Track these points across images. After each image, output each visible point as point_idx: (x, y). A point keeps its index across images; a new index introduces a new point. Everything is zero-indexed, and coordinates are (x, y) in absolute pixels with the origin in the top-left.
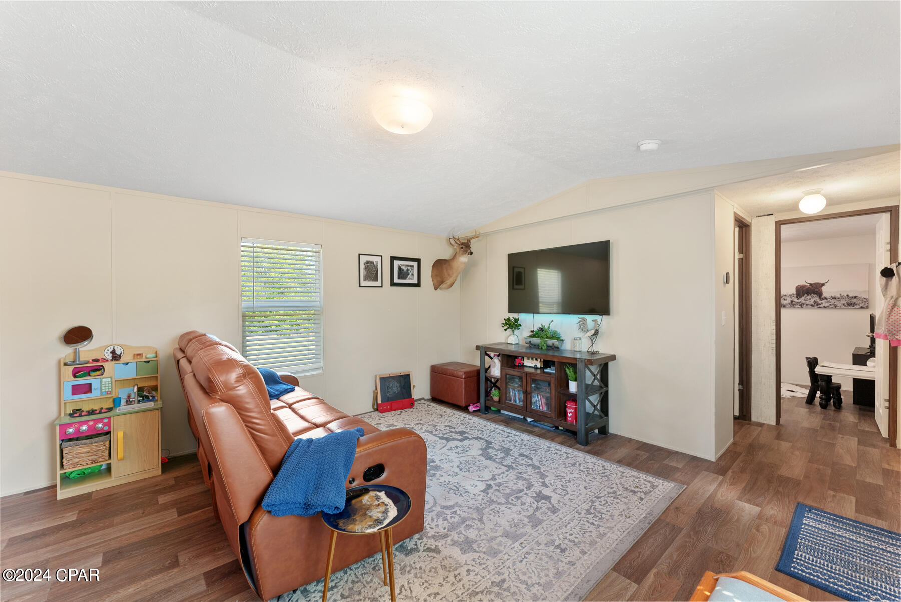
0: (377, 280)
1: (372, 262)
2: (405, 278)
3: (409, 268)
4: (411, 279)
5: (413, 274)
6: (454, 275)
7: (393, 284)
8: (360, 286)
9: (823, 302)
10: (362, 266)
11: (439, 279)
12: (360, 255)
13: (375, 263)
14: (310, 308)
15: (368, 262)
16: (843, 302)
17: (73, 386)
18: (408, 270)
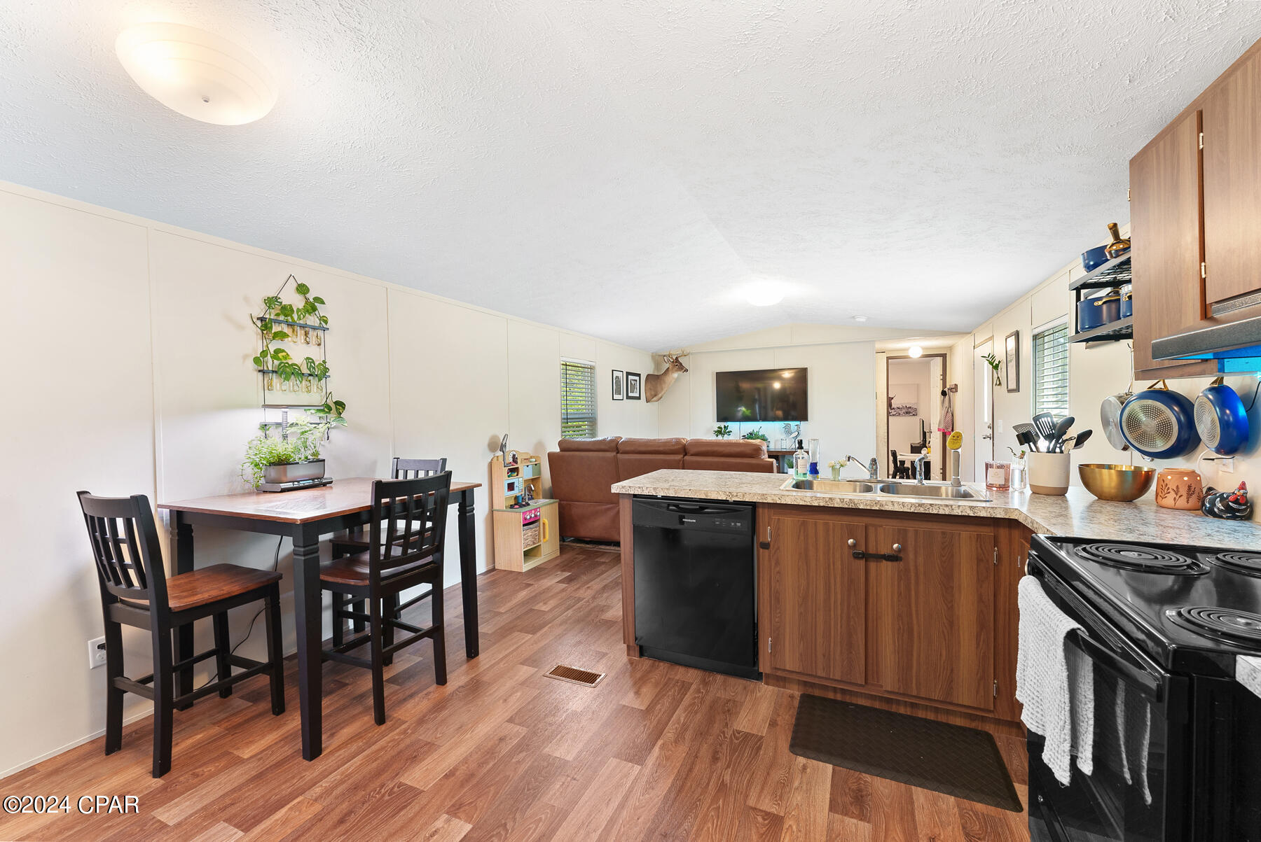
6: (666, 389)
8: (614, 399)
9: (893, 411)
11: (653, 393)
12: (613, 371)
14: (583, 420)
16: (904, 411)
17: (508, 484)
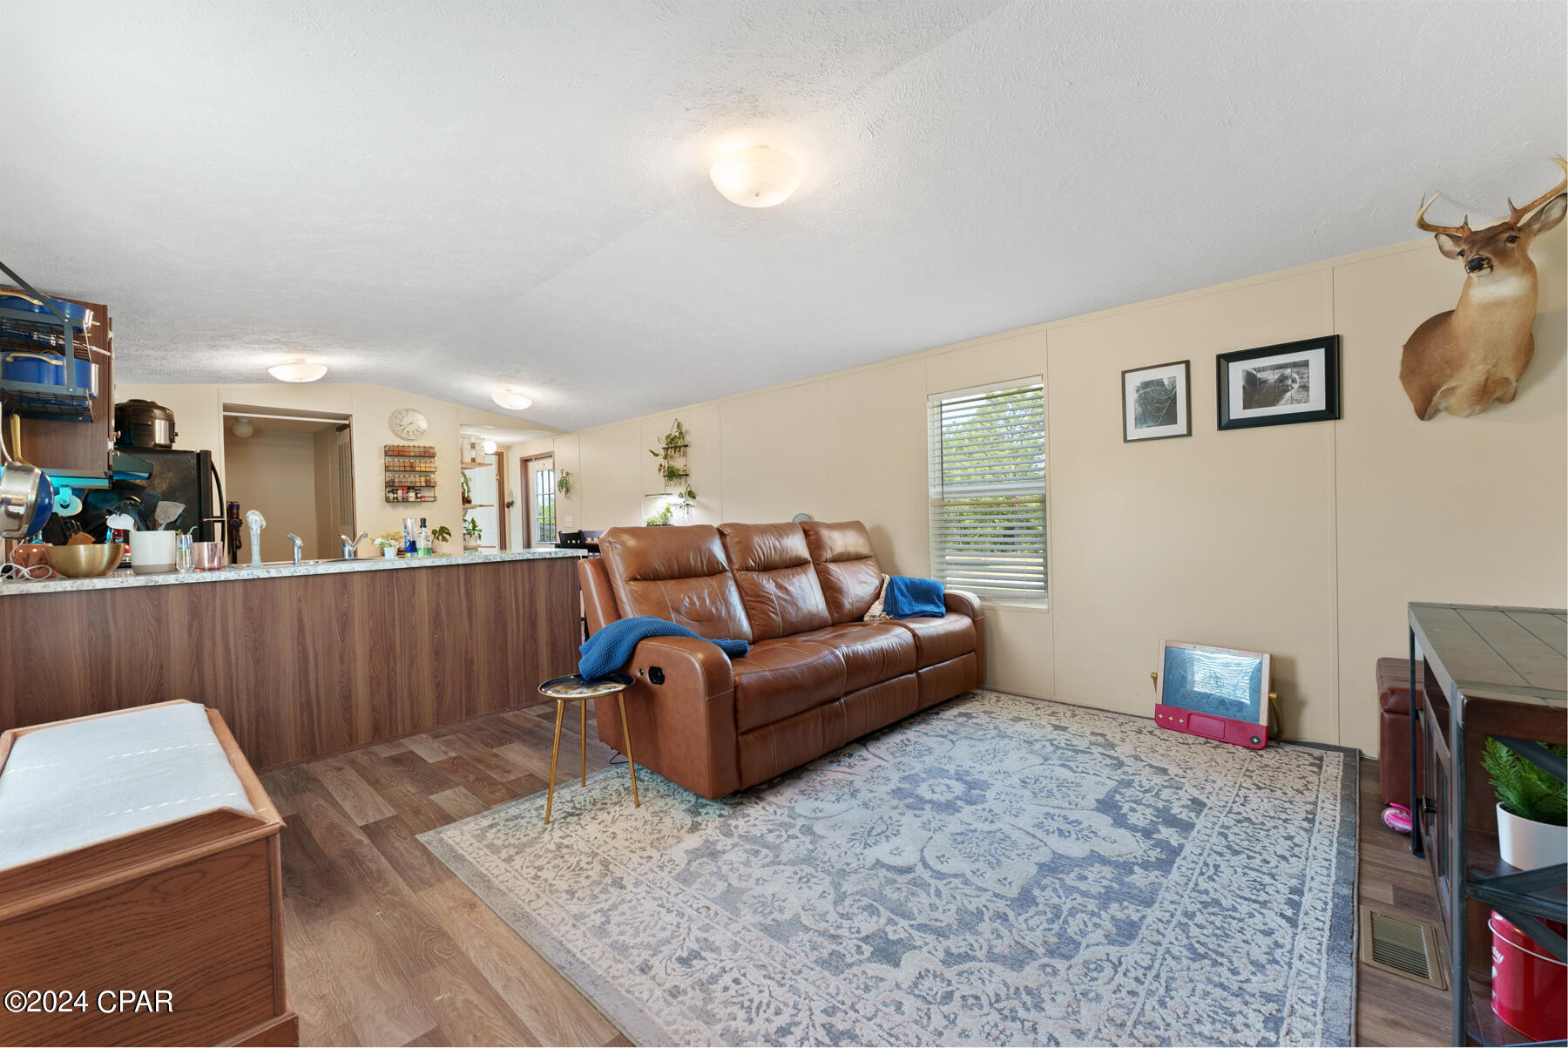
0: (1171, 418)
1: (1160, 383)
2: (1274, 401)
3: (1288, 371)
4: (1292, 401)
5: (1305, 387)
7: (1225, 424)
8: (1126, 440)
10: (1132, 396)
13: (1166, 383)
15: (1146, 385)
18: (1283, 379)
